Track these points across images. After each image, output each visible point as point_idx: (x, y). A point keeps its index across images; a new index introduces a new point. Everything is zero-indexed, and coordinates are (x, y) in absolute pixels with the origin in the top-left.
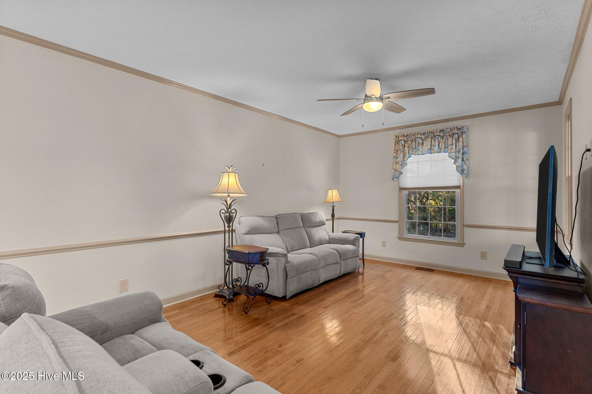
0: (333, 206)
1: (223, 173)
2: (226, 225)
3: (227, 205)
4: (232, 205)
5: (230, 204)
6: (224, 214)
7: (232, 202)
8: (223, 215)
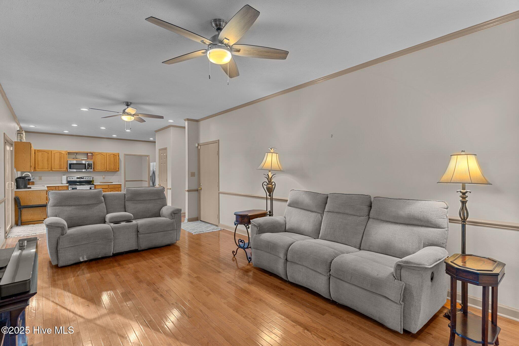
0: (464, 194)
1: (268, 153)
2: (268, 194)
3: (269, 179)
4: (273, 178)
5: (271, 177)
6: (266, 185)
7: (272, 176)
8: (265, 187)
